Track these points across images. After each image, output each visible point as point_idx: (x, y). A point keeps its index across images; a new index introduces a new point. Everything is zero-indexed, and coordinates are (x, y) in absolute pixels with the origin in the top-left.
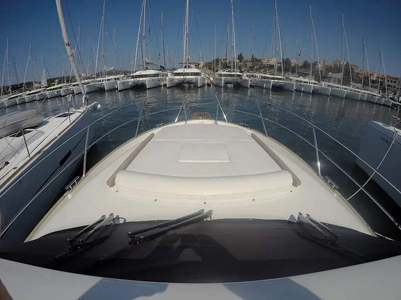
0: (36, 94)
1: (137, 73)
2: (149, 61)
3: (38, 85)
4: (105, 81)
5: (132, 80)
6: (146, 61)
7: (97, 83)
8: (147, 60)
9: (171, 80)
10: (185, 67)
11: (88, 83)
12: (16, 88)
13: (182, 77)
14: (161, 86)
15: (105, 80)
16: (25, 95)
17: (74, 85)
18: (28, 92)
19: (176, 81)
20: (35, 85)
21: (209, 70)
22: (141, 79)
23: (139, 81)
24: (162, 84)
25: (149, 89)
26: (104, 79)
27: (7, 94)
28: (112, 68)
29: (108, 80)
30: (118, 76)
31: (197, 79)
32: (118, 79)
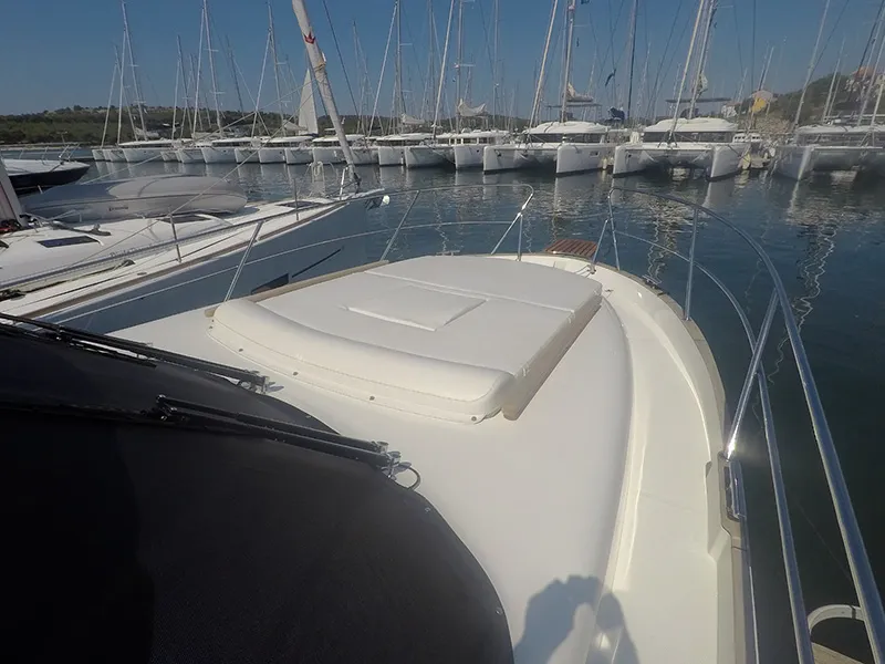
0: (286, 149)
1: (540, 129)
2: (578, 95)
3: (292, 126)
4: (458, 144)
5: (523, 146)
6: (569, 94)
7: (438, 145)
8: (572, 91)
9: (631, 153)
10: (684, 115)
11: (416, 142)
12: (236, 121)
13: (664, 146)
14: (601, 169)
15: (459, 141)
16: (259, 144)
17: (381, 143)
18: (265, 139)
19: (644, 157)
20: (287, 125)
21: (785, 123)
22: (547, 146)
23: (540, 151)
24: (605, 163)
25: (562, 175)
26: (455, 136)
27: (210, 131)
28: (479, 110)
29: (467, 140)
30: (492, 133)
31: (712, 152)
32: (491, 140)
